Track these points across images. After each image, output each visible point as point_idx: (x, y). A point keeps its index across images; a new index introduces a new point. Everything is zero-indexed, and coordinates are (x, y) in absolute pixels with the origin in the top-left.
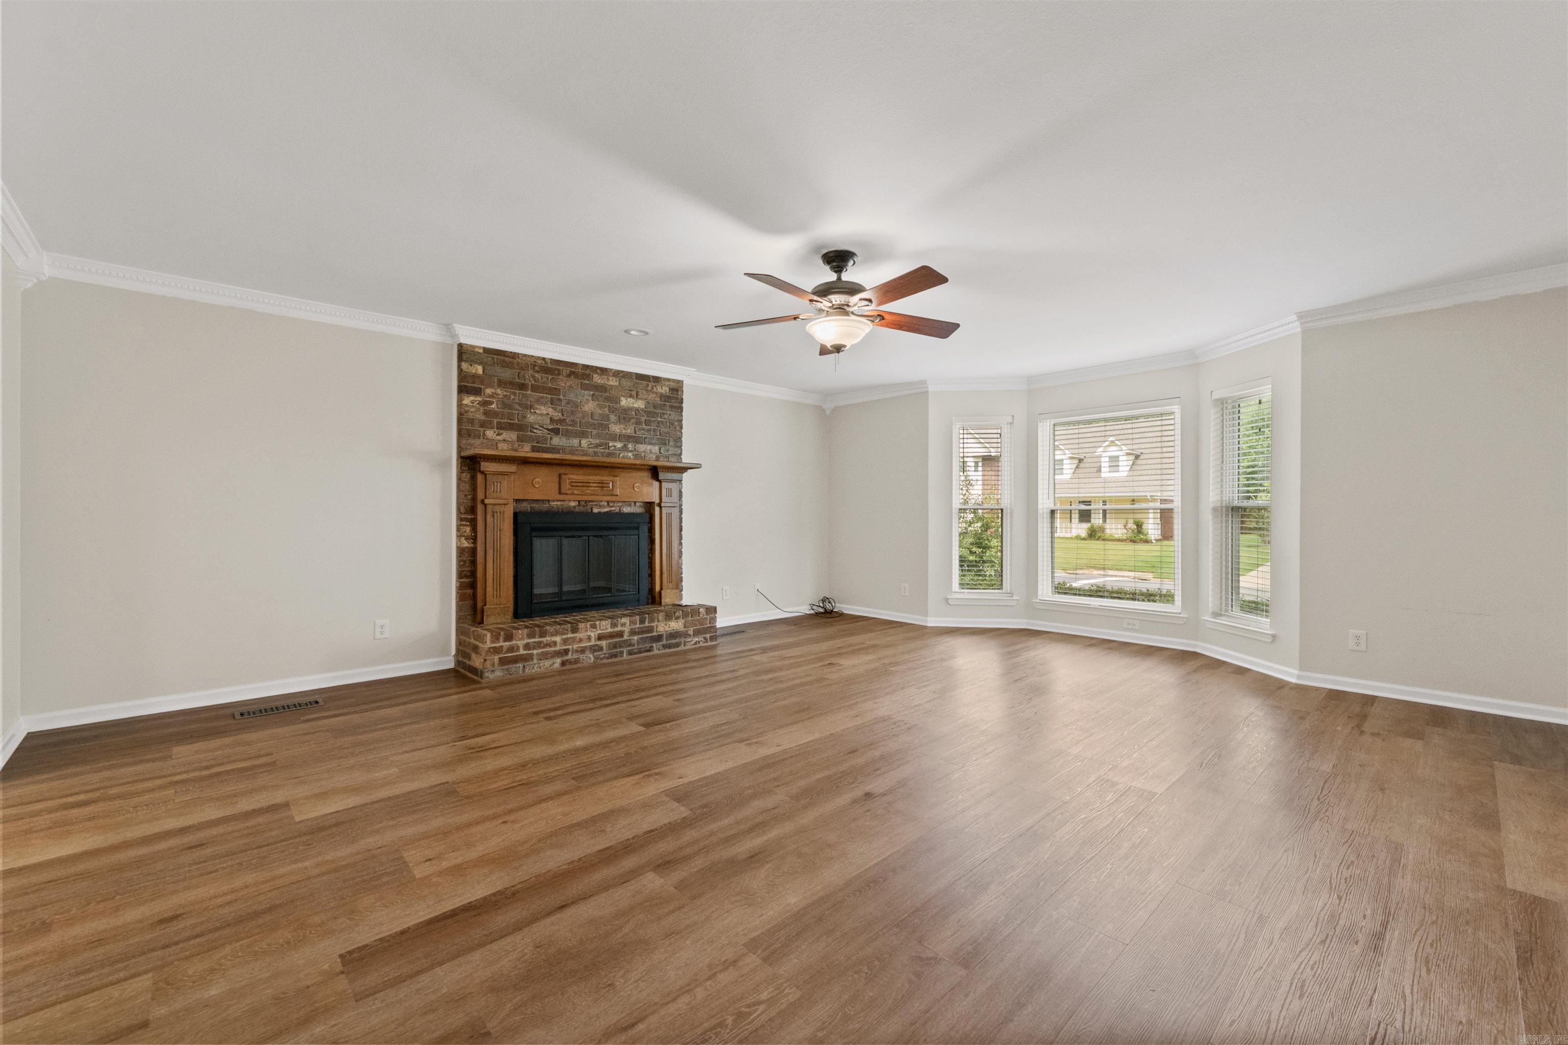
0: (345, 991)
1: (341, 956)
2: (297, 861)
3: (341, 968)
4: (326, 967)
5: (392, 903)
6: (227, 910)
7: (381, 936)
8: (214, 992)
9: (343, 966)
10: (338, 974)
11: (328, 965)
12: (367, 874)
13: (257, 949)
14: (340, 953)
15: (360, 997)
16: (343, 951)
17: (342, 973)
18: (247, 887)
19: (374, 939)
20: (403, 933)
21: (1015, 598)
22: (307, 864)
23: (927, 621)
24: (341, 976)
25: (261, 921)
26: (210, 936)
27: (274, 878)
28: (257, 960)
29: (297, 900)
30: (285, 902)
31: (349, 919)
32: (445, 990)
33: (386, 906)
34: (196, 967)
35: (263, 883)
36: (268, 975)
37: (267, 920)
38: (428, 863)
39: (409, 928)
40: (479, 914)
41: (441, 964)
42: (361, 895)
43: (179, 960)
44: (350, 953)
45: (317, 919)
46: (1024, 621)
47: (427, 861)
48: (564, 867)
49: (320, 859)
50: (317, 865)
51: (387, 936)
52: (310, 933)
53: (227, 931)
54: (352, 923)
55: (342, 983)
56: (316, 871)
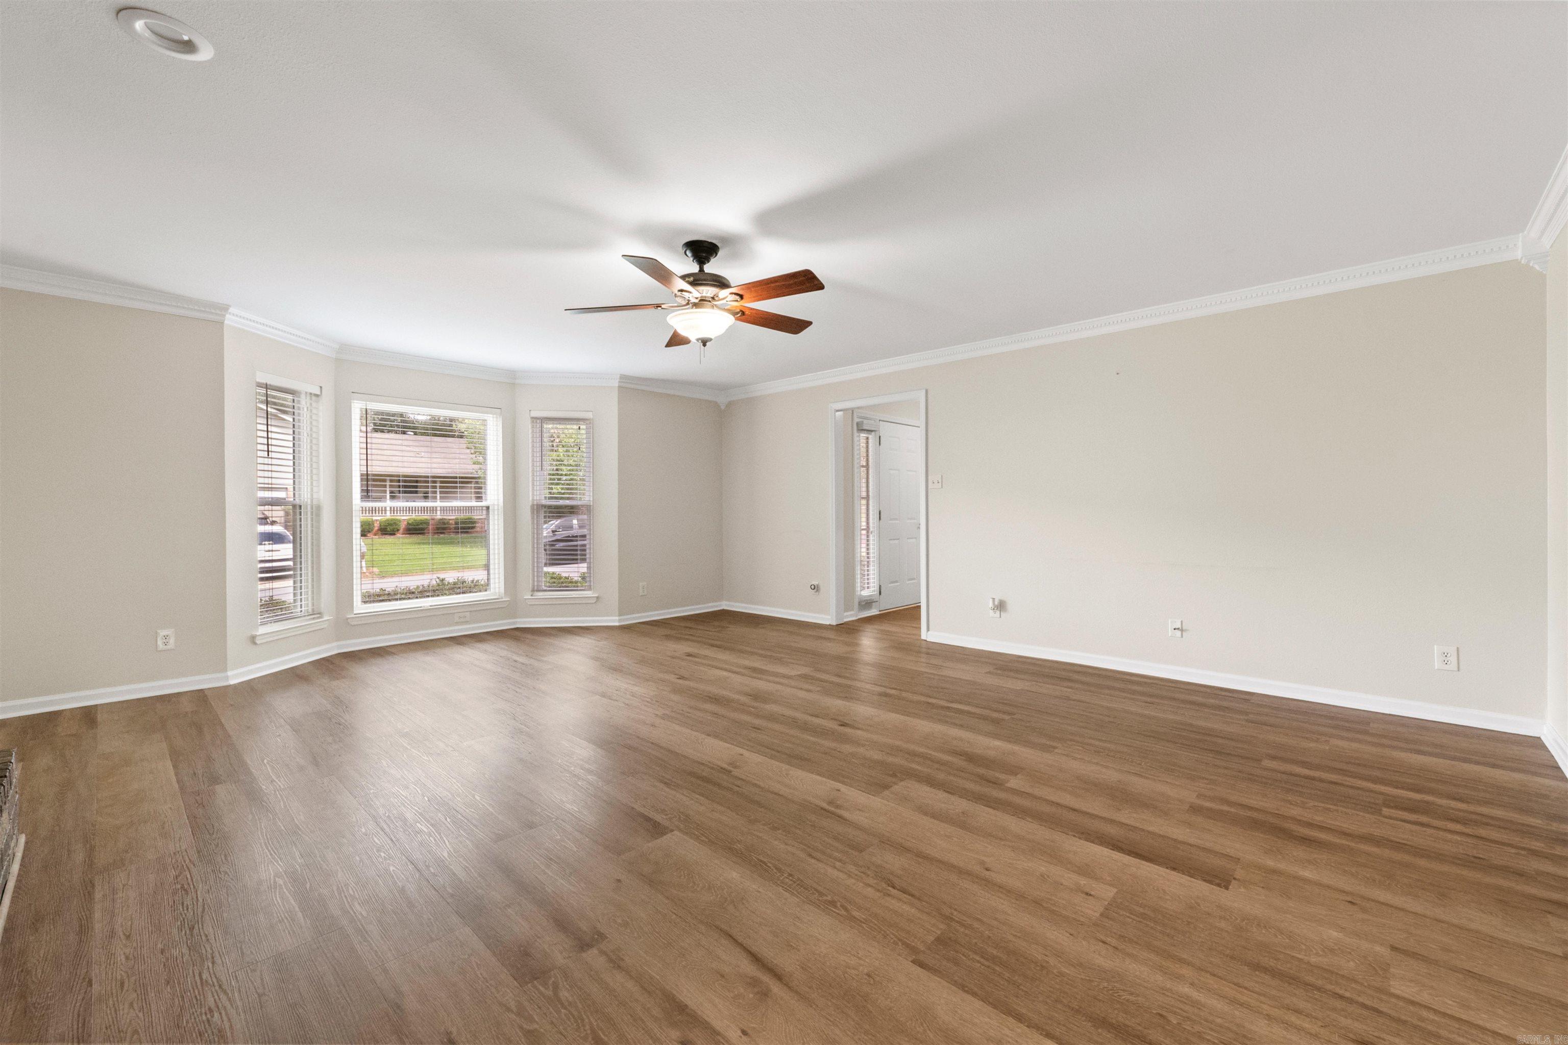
0: (1242, 868)
1: (1227, 888)
2: (1195, 1004)
3: (1233, 881)
4: (1243, 890)
5: (1158, 890)
6: (1302, 1005)
7: (1189, 878)
8: (1335, 934)
9: (1231, 882)
10: (1239, 880)
11: (1240, 890)
12: (1147, 925)
13: (1287, 940)
14: (1226, 891)
15: (1237, 860)
16: (1223, 890)
17: (1235, 879)
18: (1269, 1017)
19: (1196, 880)
20: (1174, 869)
21: (326, 618)
22: (1186, 990)
23: (227, 678)
24: (1237, 877)
25: (1272, 963)
26: (1329, 987)
27: (1233, 1001)
28: (1291, 932)
29: (1227, 956)
30: (1239, 963)
31: (1199, 905)
32: (1188, 830)
33: (1164, 891)
34: (1348, 966)
35: (1248, 1007)
36: (1288, 916)
37: (1266, 959)
38: (1092, 893)
39: (1167, 868)
40: (1118, 841)
41: (1175, 840)
42: (1172, 913)
43: (1362, 984)
44: (1219, 885)
45: (1223, 924)
46: (335, 644)
47: (1090, 895)
48: (1030, 820)
49: (1168, 985)
50: (1179, 978)
51: (1186, 875)
52: (1237, 919)
53: (1311, 979)
54: (1199, 901)
55: (1240, 873)
56: (1186, 971)
